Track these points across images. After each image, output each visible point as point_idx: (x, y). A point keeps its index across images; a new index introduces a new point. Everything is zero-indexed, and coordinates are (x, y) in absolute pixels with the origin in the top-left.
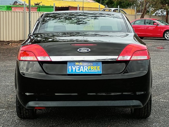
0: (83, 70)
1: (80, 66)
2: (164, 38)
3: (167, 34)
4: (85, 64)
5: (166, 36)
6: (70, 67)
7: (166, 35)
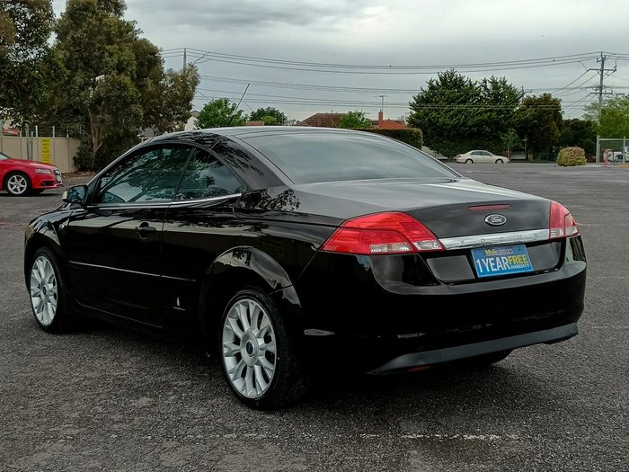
0: (501, 266)
1: (495, 257)
2: (5, 192)
3: (13, 181)
4: (502, 251)
5: (12, 186)
6: (478, 261)
7: (9, 182)
